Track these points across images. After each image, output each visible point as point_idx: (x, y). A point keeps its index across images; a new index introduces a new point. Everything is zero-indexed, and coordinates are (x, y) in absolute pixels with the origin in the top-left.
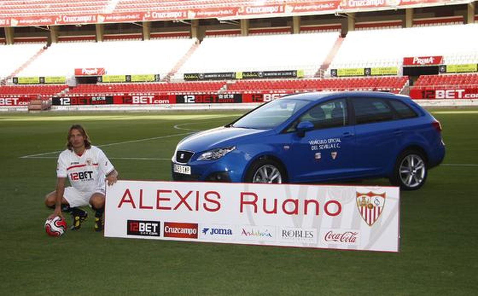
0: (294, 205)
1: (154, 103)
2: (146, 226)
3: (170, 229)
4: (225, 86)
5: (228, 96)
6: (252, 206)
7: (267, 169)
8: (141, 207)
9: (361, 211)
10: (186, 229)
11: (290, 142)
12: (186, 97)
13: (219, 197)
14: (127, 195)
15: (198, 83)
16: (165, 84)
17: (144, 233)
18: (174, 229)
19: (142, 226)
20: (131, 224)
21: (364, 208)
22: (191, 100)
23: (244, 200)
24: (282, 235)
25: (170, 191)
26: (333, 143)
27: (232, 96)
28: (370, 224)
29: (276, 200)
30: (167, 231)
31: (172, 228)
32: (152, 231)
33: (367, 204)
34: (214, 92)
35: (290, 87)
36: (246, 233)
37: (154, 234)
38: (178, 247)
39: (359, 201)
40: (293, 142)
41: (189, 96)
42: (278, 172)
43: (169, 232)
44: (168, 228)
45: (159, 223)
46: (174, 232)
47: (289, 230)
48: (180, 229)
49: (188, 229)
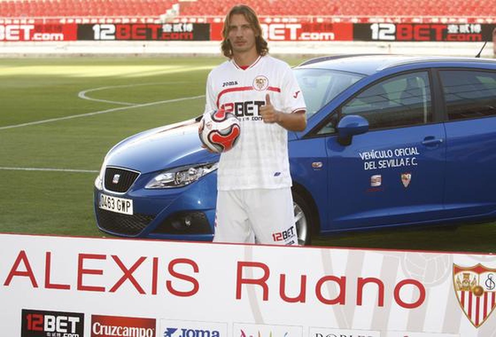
0: (337, 286)
1: (33, 39)
2: (58, 321)
3: (102, 327)
4: (176, 7)
5: (182, 28)
6: (259, 289)
8: (48, 285)
9: (460, 300)
10: (134, 329)
11: (324, 155)
12: (96, 28)
13: (196, 270)
14: (22, 262)
17: (54, 335)
18: (110, 327)
19: (50, 320)
20: (29, 317)
21: (467, 294)
22: (107, 35)
23: (244, 277)
25: (103, 257)
26: (404, 157)
27: (190, 28)
28: (477, 324)
29: (304, 278)
30: (97, 331)
31: (106, 327)
32: (69, 331)
33: (473, 288)
34: (155, 19)
37: (72, 336)
39: (458, 282)
40: (329, 155)
41: (103, 26)
42: (300, 211)
43: (102, 333)
44: (99, 327)
45: (81, 316)
46: (109, 334)
47: (327, 334)
48: (122, 328)
49: (137, 329)
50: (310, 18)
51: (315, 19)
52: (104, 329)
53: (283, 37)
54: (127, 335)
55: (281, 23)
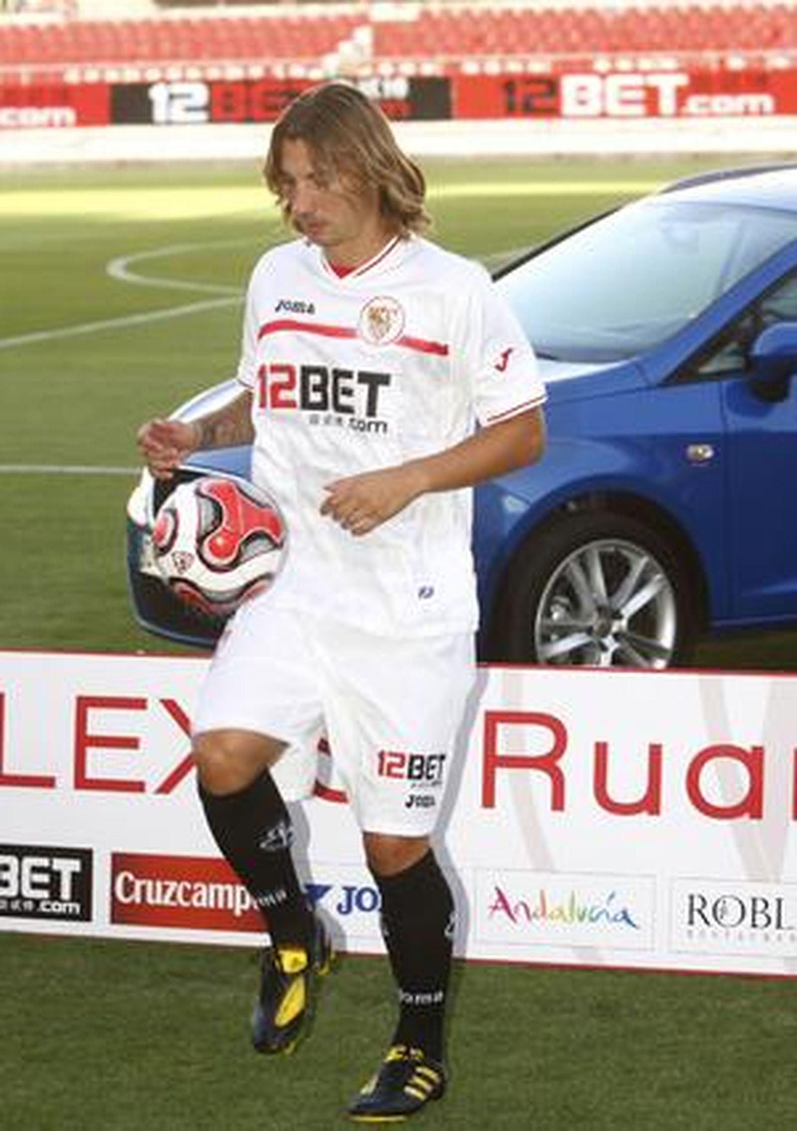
0: (742, 774)
2: (26, 871)
3: (138, 884)
4: (364, 36)
5: (381, 89)
6: (540, 780)
7: (605, 559)
10: (221, 888)
11: (715, 427)
12: (158, 94)
15: (225, 22)
16: (53, 28)
17: (15, 906)
18: (159, 885)
19: (5, 867)
22: (189, 109)
23: (502, 750)
24: (687, 919)
25: (139, 704)
27: (400, 89)
29: (655, 752)
30: (127, 895)
31: (150, 884)
32: (55, 895)
34: (309, 67)
35: (700, 39)
36: (512, 907)
37: (61, 908)
38: (183, 976)
40: (732, 428)
41: (177, 89)
42: (657, 573)
43: (138, 900)
44: (133, 883)
45: (86, 856)
46: (158, 901)
47: (719, 896)
48: (189, 886)
49: (229, 887)
50: (710, 58)
51: (722, 62)
52: (144, 888)
53: (639, 109)
54: (204, 904)
55: (635, 71)
